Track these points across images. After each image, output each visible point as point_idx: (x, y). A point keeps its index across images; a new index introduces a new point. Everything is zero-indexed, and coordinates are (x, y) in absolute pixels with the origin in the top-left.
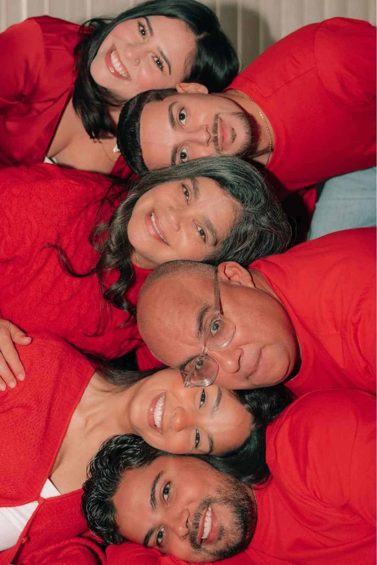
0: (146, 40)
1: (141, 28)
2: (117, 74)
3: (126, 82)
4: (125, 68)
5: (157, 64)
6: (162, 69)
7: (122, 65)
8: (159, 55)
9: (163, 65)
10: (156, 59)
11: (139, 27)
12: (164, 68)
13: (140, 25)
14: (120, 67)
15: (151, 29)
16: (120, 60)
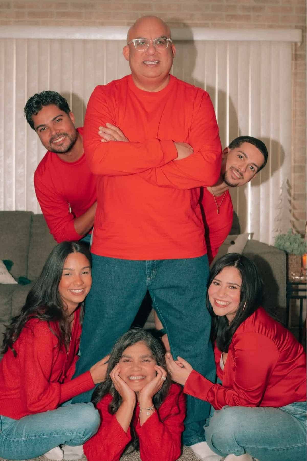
0: (221, 285)
1: (216, 283)
2: (225, 306)
3: (231, 305)
4: (225, 301)
5: (232, 289)
6: (236, 288)
7: (223, 301)
8: (230, 285)
9: (235, 286)
10: (231, 287)
11: (215, 284)
12: (236, 287)
13: (214, 283)
14: (223, 302)
15: (218, 280)
16: (220, 301)
